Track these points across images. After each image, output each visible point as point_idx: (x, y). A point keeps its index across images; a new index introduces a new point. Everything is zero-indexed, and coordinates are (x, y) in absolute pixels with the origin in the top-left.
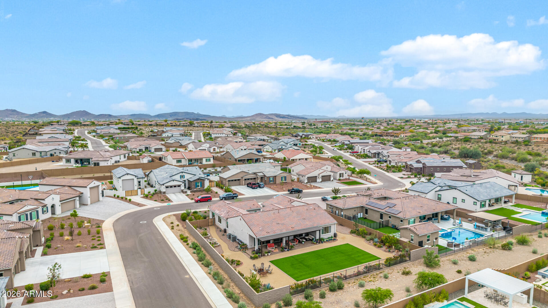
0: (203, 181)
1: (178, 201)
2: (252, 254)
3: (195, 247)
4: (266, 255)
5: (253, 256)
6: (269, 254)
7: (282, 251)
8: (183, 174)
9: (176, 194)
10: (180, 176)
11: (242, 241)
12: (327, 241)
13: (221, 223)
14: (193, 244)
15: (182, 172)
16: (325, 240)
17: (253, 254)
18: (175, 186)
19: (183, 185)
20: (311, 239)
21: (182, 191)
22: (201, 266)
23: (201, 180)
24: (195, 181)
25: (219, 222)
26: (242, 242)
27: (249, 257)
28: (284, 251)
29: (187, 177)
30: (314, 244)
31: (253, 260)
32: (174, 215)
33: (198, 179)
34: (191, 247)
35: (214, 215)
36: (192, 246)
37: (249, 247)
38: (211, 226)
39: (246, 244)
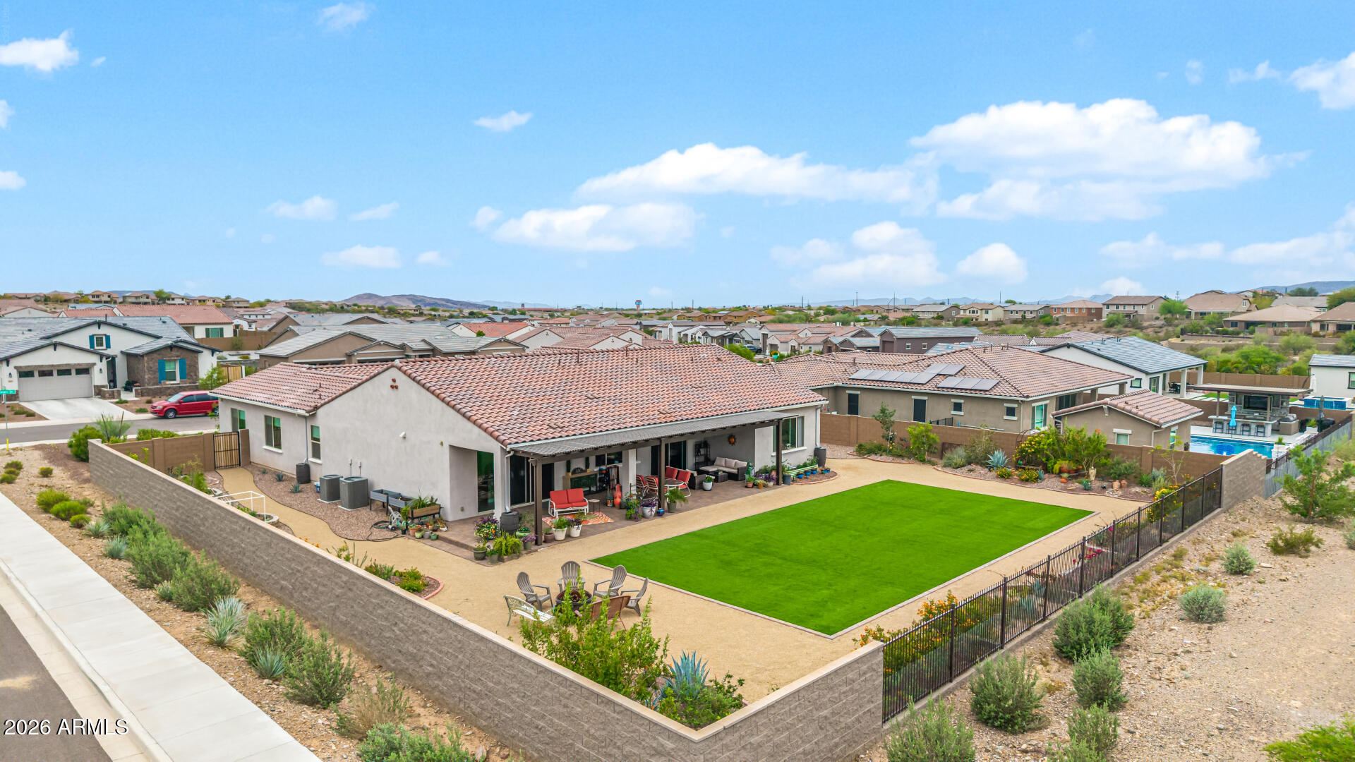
0: (190, 355)
1: (74, 418)
2: (479, 540)
3: (122, 525)
4: (560, 535)
5: (491, 546)
6: (576, 532)
7: (634, 518)
8: (104, 330)
9: (68, 401)
10: (91, 338)
11: (405, 494)
12: (798, 475)
13: (278, 445)
14: (111, 517)
15: (99, 324)
16: (793, 474)
17: (487, 539)
18: (64, 371)
19: (103, 365)
20: (735, 471)
21: (99, 392)
22: (148, 611)
23: (184, 353)
24: (155, 355)
25: (269, 443)
26: (406, 500)
27: (471, 554)
28: (644, 516)
29: (122, 343)
30: (755, 485)
31: (493, 563)
32: (36, 448)
33: (171, 347)
34: (97, 535)
35: (242, 423)
36: (105, 528)
37: (450, 518)
38: (226, 467)
39: (433, 503)
